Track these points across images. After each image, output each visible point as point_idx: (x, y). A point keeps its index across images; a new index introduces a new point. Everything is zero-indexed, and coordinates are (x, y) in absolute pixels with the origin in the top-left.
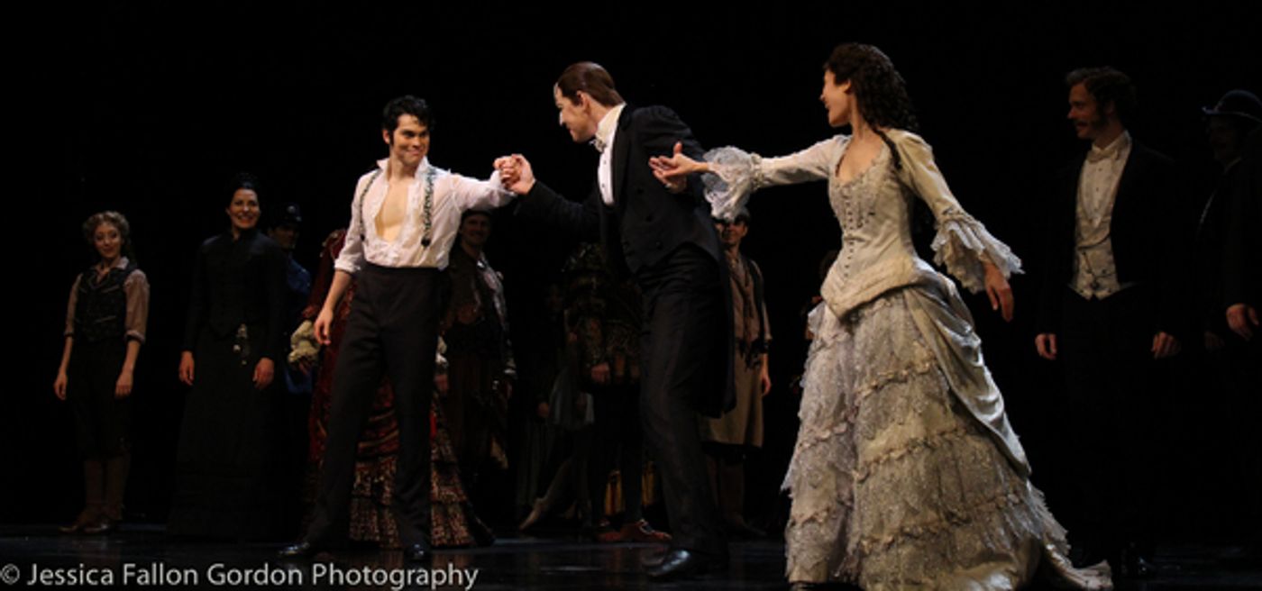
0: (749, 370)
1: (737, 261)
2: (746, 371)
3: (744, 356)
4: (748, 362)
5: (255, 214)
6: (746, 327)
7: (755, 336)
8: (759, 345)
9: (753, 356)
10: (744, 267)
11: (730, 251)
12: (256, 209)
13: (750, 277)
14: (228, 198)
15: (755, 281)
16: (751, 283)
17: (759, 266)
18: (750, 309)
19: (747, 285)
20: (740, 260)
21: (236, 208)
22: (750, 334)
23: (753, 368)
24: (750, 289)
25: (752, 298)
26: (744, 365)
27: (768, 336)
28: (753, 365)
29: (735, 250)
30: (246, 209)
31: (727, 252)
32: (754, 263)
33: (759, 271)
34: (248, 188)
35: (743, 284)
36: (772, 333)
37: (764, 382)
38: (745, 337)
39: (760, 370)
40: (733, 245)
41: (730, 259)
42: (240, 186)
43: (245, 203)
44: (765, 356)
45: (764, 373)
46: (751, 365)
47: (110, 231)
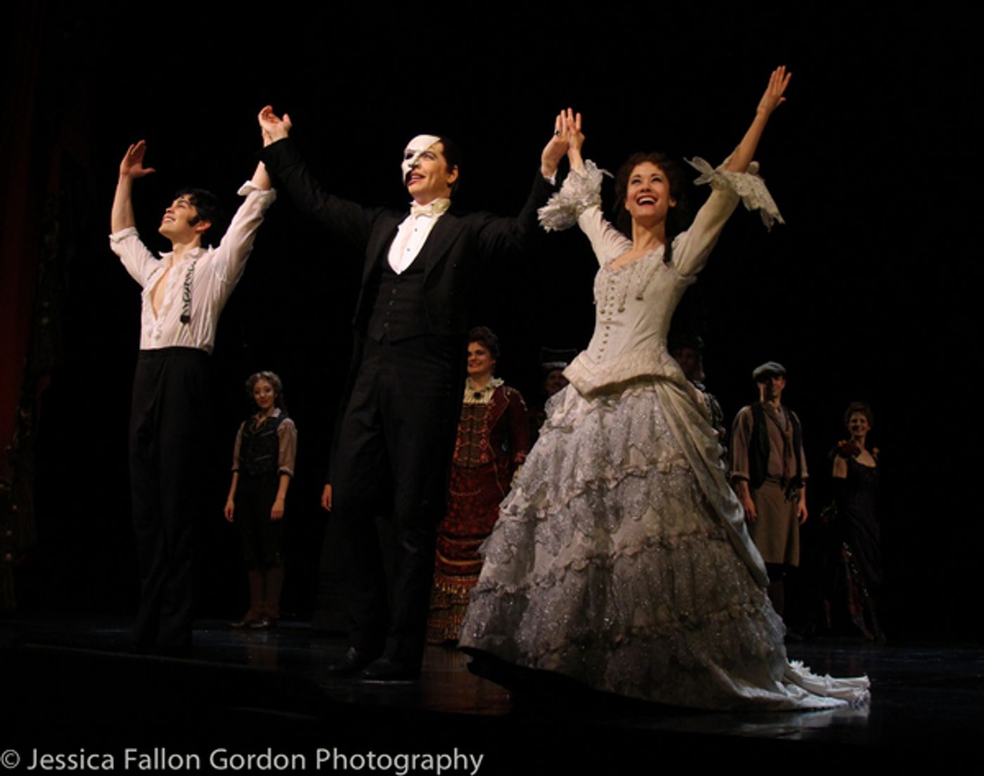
0: (787, 501)
1: (779, 411)
2: (785, 502)
3: (784, 490)
4: (787, 495)
6: (785, 465)
7: (793, 473)
8: (797, 481)
9: (792, 490)
10: (785, 415)
11: (773, 402)
13: (790, 423)
15: (794, 427)
16: (791, 429)
17: (797, 415)
18: (790, 450)
19: (787, 430)
20: (782, 410)
22: (789, 470)
23: (792, 500)
24: (790, 433)
25: (791, 441)
26: (785, 497)
27: (805, 474)
28: (792, 498)
29: (778, 402)
31: (771, 403)
32: (793, 413)
33: (798, 420)
35: (784, 427)
36: (809, 472)
37: (802, 514)
38: (784, 473)
39: (798, 501)
40: (775, 397)
41: (773, 409)
44: (803, 490)
45: (802, 505)
46: (790, 498)
47: (265, 387)
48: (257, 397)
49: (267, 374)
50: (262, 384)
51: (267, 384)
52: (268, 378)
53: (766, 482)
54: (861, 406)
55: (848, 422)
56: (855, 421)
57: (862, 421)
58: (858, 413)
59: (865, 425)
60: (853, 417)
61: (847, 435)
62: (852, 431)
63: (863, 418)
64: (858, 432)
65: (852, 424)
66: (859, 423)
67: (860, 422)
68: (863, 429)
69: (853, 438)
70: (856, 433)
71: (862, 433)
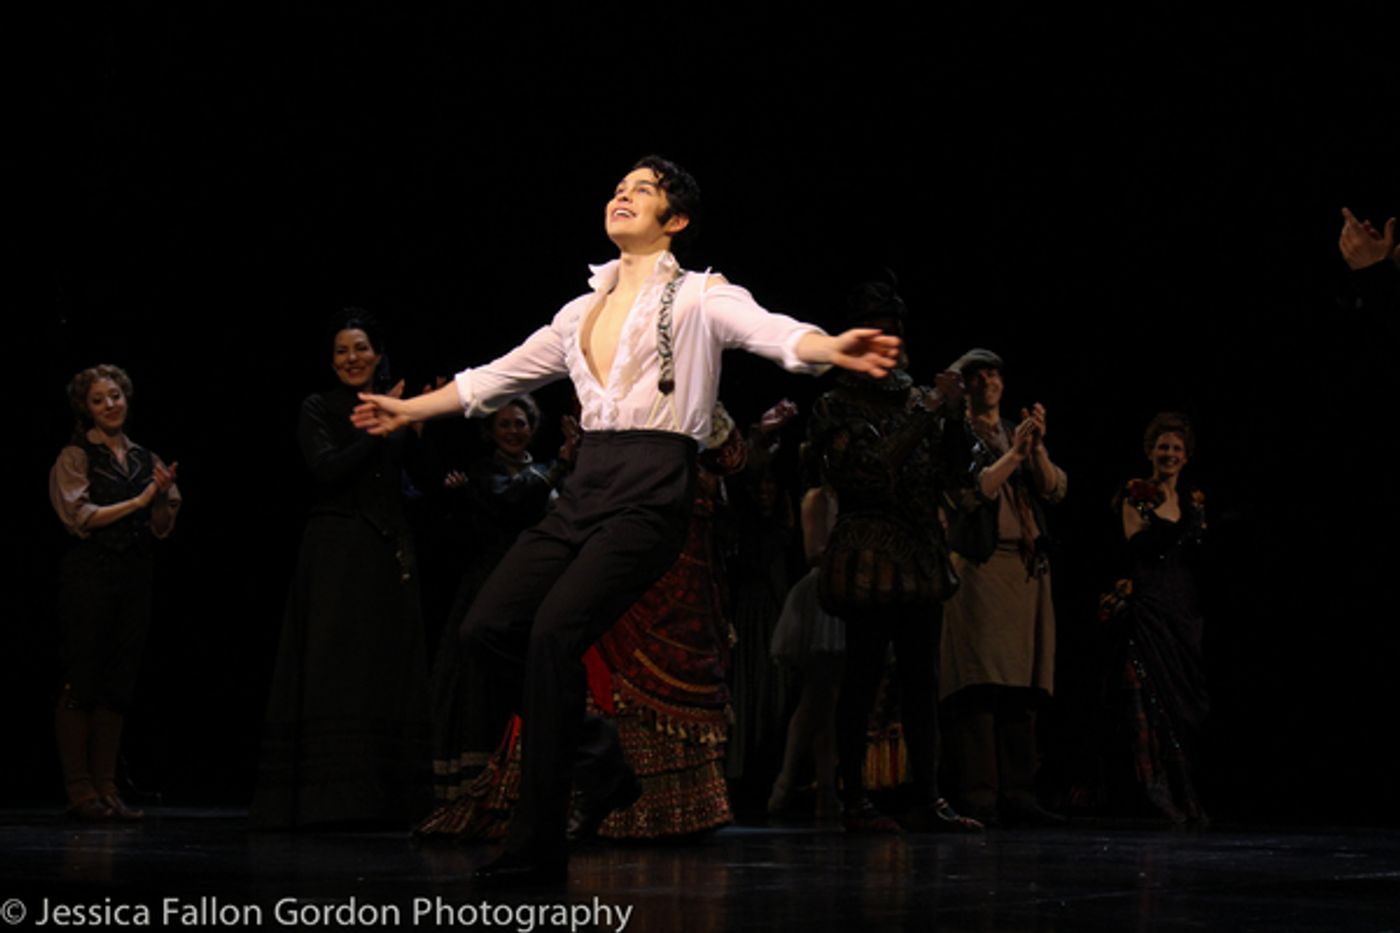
0: (1031, 579)
2: (1027, 581)
5: (369, 362)
6: (1023, 523)
12: (369, 353)
14: (329, 348)
21: (340, 359)
26: (1025, 573)
30: (353, 357)
34: (354, 326)
42: (343, 327)
43: (352, 350)
46: (1036, 573)
47: (112, 391)
48: (98, 408)
49: (109, 368)
50: (105, 384)
51: (112, 385)
52: (113, 376)
53: (997, 552)
54: (1177, 423)
55: (1152, 447)
56: (1165, 447)
57: (1177, 448)
58: (1172, 434)
59: (1181, 455)
60: (1161, 440)
61: (1146, 469)
62: (1155, 463)
63: (1179, 443)
64: (1168, 467)
65: (1157, 452)
66: (1171, 452)
67: (1171, 447)
68: (1177, 461)
69: (1155, 476)
70: (1164, 469)
71: (1174, 470)
